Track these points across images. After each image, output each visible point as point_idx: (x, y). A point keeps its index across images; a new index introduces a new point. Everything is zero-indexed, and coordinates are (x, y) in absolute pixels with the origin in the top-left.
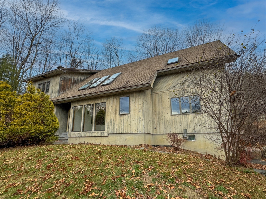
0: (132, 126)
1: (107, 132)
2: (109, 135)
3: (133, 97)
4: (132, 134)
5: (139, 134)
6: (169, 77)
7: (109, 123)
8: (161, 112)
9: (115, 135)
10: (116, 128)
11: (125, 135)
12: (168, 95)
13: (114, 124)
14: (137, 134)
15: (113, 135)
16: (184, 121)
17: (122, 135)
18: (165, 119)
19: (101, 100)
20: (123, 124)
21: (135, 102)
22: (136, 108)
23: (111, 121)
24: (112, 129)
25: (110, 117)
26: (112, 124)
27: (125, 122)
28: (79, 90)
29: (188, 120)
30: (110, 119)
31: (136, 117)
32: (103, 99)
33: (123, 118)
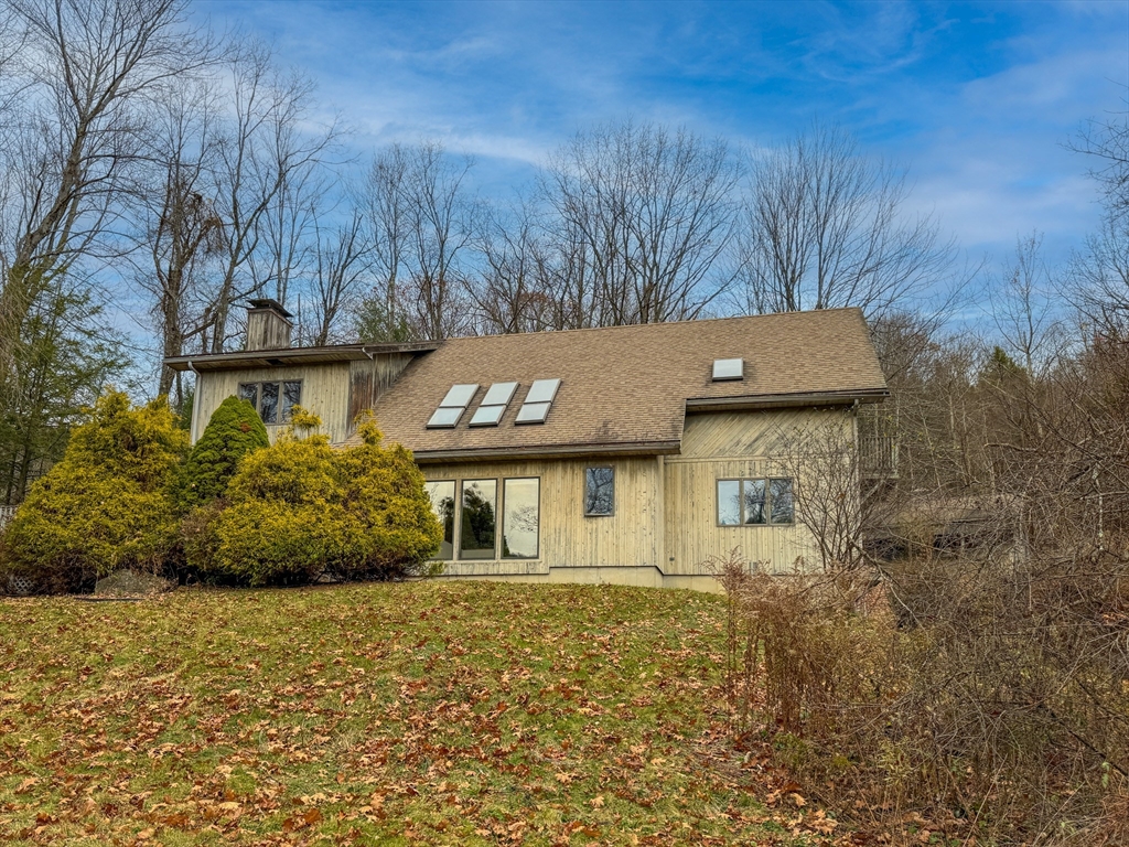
0: (621, 548)
1: (546, 562)
2: (553, 571)
3: (624, 469)
5: (640, 570)
6: (715, 420)
7: (553, 536)
8: (689, 516)
9: (570, 570)
10: (575, 553)
11: (602, 570)
12: (710, 469)
13: (568, 542)
14: (634, 570)
15: (564, 570)
16: (749, 542)
17: (593, 571)
18: (699, 534)
19: (525, 469)
20: (594, 542)
21: (630, 486)
22: (633, 502)
23: (558, 531)
24: (562, 551)
25: (555, 522)
26: (559, 540)
27: (600, 536)
28: (430, 428)
29: (759, 542)
30: (553, 527)
31: (633, 525)
32: (528, 469)
33: (595, 526)
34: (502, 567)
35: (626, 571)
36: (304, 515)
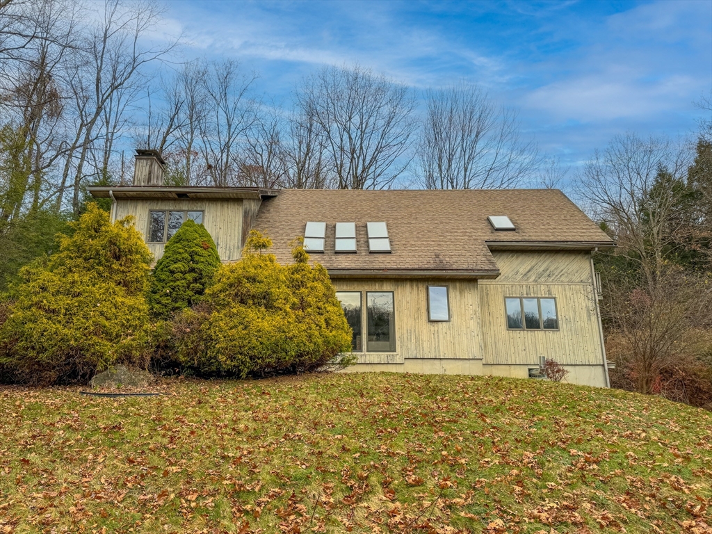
0: (457, 345)
1: (402, 355)
2: (407, 362)
3: (455, 288)
4: (457, 361)
5: (471, 361)
6: (500, 256)
7: (405, 336)
8: (487, 322)
9: (420, 361)
10: (423, 348)
11: (444, 361)
12: (500, 290)
13: (417, 340)
14: (467, 361)
15: (415, 361)
16: (530, 342)
17: (437, 362)
18: (495, 335)
19: (382, 286)
20: (437, 340)
21: (461, 298)
22: (463, 312)
23: (409, 332)
24: (413, 347)
25: (407, 325)
26: (411, 338)
27: (441, 336)
29: (537, 342)
30: (405, 329)
31: (464, 329)
32: (385, 285)
33: (436, 329)
34: (368, 357)
35: (460, 363)
36: (278, 319)
